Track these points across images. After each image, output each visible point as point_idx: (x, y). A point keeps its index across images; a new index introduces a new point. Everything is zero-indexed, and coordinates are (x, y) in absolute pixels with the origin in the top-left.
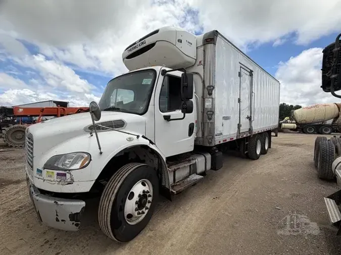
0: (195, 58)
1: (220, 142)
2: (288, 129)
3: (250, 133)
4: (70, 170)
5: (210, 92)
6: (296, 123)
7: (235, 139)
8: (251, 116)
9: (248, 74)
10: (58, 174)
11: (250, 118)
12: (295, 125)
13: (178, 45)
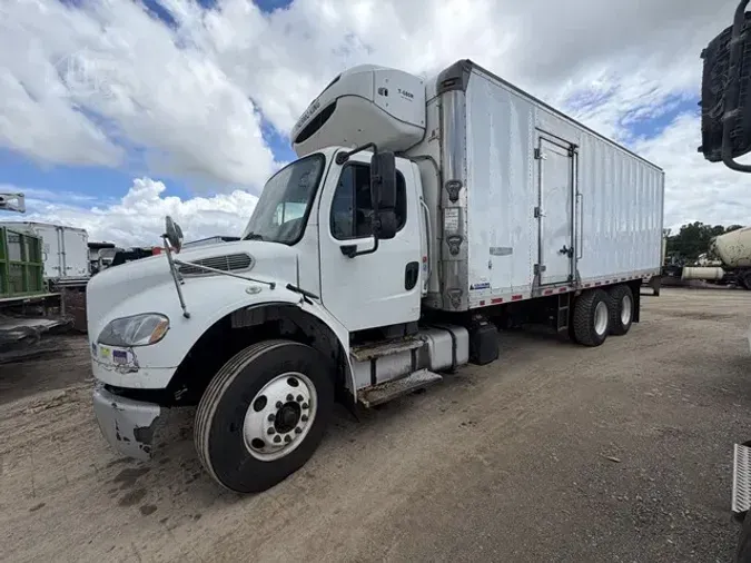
0: (424, 126)
1: (482, 303)
2: (701, 279)
3: (570, 286)
4: (132, 346)
5: (454, 194)
6: (724, 265)
7: (526, 296)
8: (572, 248)
9: (565, 152)
10: (116, 354)
11: (570, 253)
12: (720, 269)
13: (381, 100)
